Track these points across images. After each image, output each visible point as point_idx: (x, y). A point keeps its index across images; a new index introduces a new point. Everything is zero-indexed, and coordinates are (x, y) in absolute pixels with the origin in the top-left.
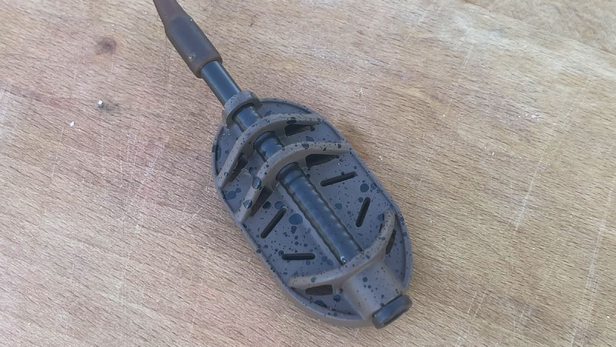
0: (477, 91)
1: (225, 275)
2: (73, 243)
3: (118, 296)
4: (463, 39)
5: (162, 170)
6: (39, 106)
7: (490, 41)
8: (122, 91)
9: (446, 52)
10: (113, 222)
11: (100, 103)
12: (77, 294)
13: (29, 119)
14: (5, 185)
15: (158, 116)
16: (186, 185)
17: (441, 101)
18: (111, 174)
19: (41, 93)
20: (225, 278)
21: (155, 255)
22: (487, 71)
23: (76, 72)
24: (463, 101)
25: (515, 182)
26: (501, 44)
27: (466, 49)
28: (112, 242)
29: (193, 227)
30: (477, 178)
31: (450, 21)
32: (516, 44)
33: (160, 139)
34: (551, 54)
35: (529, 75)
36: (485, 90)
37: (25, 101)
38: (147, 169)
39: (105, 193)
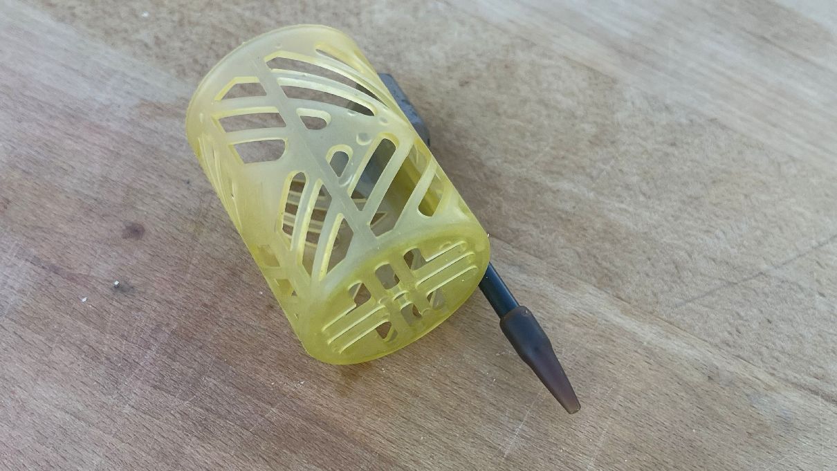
1: (205, 465)
2: (59, 414)
5: (163, 354)
6: (55, 279)
8: (140, 275)
10: (104, 399)
11: (116, 283)
12: (53, 465)
13: (43, 289)
14: (5, 349)
15: (170, 302)
16: (184, 372)
18: (112, 352)
19: (61, 267)
21: (139, 437)
23: (99, 251)
25: (511, 410)
29: (183, 414)
30: (475, 402)
33: (168, 325)
34: (565, 294)
35: (541, 311)
37: (44, 273)
38: (149, 352)
39: (102, 370)
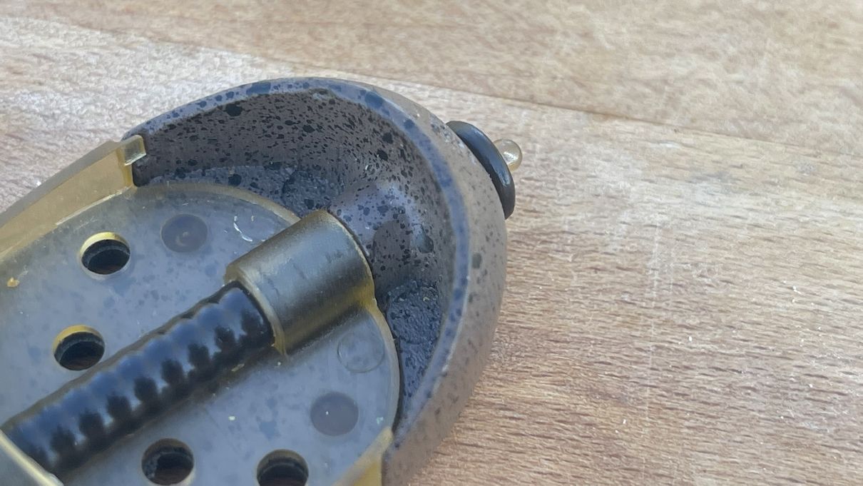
0: (712, 354)
4: (626, 216)
7: (700, 210)
9: (593, 260)
17: (619, 401)
22: (721, 293)
24: (681, 390)
26: (731, 212)
27: (644, 242)
31: (579, 173)
32: (773, 204)
36: (733, 347)
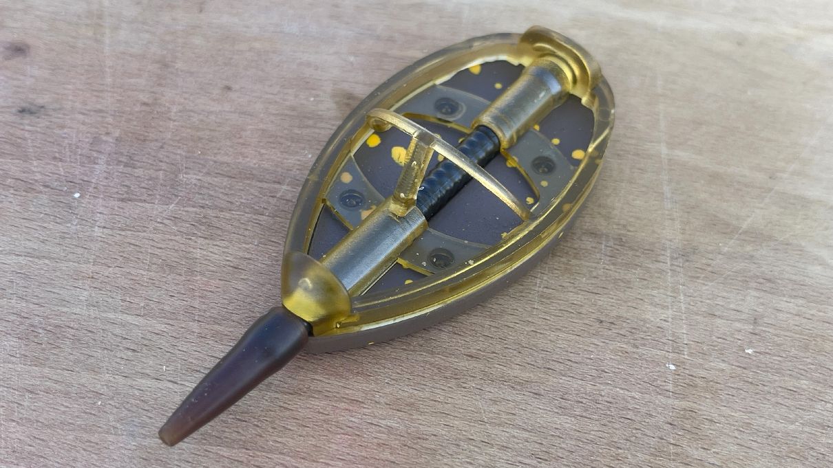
2: (9, 259)
3: (85, 308)
5: (117, 165)
8: (46, 93)
10: (61, 228)
12: (26, 315)
15: (100, 111)
16: (153, 176)
18: (49, 178)
20: (229, 266)
28: (64, 250)
38: (97, 166)
